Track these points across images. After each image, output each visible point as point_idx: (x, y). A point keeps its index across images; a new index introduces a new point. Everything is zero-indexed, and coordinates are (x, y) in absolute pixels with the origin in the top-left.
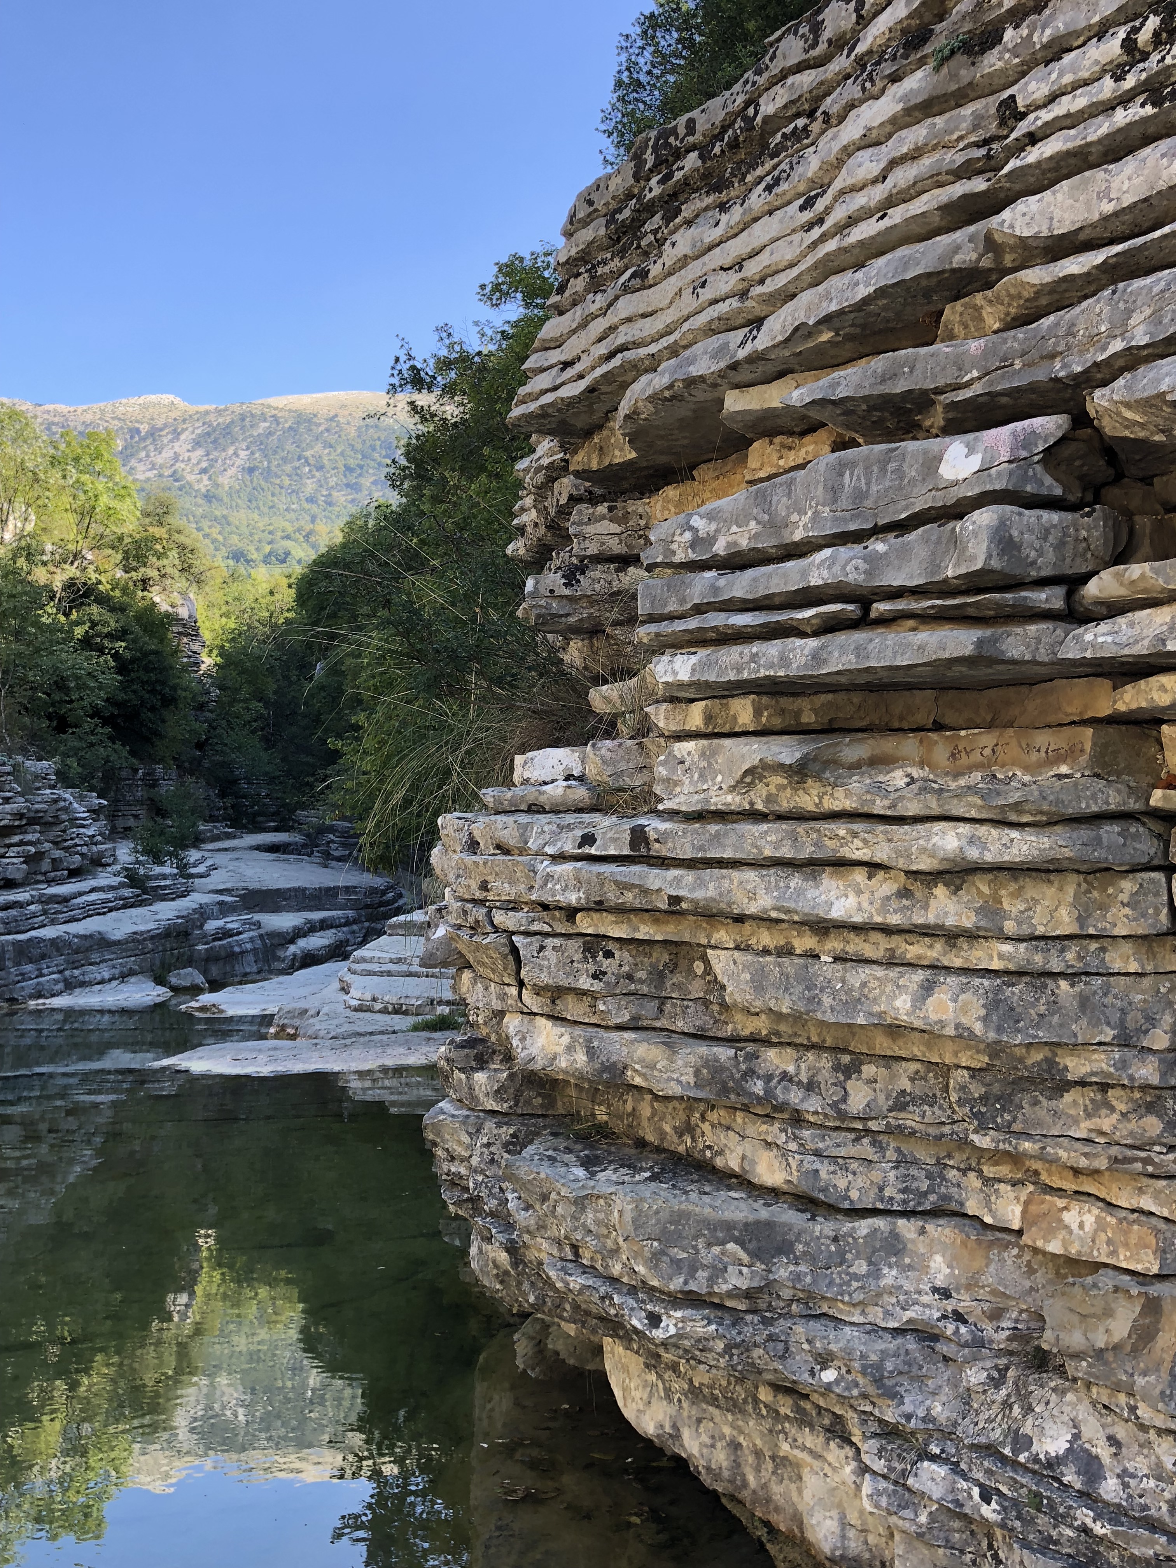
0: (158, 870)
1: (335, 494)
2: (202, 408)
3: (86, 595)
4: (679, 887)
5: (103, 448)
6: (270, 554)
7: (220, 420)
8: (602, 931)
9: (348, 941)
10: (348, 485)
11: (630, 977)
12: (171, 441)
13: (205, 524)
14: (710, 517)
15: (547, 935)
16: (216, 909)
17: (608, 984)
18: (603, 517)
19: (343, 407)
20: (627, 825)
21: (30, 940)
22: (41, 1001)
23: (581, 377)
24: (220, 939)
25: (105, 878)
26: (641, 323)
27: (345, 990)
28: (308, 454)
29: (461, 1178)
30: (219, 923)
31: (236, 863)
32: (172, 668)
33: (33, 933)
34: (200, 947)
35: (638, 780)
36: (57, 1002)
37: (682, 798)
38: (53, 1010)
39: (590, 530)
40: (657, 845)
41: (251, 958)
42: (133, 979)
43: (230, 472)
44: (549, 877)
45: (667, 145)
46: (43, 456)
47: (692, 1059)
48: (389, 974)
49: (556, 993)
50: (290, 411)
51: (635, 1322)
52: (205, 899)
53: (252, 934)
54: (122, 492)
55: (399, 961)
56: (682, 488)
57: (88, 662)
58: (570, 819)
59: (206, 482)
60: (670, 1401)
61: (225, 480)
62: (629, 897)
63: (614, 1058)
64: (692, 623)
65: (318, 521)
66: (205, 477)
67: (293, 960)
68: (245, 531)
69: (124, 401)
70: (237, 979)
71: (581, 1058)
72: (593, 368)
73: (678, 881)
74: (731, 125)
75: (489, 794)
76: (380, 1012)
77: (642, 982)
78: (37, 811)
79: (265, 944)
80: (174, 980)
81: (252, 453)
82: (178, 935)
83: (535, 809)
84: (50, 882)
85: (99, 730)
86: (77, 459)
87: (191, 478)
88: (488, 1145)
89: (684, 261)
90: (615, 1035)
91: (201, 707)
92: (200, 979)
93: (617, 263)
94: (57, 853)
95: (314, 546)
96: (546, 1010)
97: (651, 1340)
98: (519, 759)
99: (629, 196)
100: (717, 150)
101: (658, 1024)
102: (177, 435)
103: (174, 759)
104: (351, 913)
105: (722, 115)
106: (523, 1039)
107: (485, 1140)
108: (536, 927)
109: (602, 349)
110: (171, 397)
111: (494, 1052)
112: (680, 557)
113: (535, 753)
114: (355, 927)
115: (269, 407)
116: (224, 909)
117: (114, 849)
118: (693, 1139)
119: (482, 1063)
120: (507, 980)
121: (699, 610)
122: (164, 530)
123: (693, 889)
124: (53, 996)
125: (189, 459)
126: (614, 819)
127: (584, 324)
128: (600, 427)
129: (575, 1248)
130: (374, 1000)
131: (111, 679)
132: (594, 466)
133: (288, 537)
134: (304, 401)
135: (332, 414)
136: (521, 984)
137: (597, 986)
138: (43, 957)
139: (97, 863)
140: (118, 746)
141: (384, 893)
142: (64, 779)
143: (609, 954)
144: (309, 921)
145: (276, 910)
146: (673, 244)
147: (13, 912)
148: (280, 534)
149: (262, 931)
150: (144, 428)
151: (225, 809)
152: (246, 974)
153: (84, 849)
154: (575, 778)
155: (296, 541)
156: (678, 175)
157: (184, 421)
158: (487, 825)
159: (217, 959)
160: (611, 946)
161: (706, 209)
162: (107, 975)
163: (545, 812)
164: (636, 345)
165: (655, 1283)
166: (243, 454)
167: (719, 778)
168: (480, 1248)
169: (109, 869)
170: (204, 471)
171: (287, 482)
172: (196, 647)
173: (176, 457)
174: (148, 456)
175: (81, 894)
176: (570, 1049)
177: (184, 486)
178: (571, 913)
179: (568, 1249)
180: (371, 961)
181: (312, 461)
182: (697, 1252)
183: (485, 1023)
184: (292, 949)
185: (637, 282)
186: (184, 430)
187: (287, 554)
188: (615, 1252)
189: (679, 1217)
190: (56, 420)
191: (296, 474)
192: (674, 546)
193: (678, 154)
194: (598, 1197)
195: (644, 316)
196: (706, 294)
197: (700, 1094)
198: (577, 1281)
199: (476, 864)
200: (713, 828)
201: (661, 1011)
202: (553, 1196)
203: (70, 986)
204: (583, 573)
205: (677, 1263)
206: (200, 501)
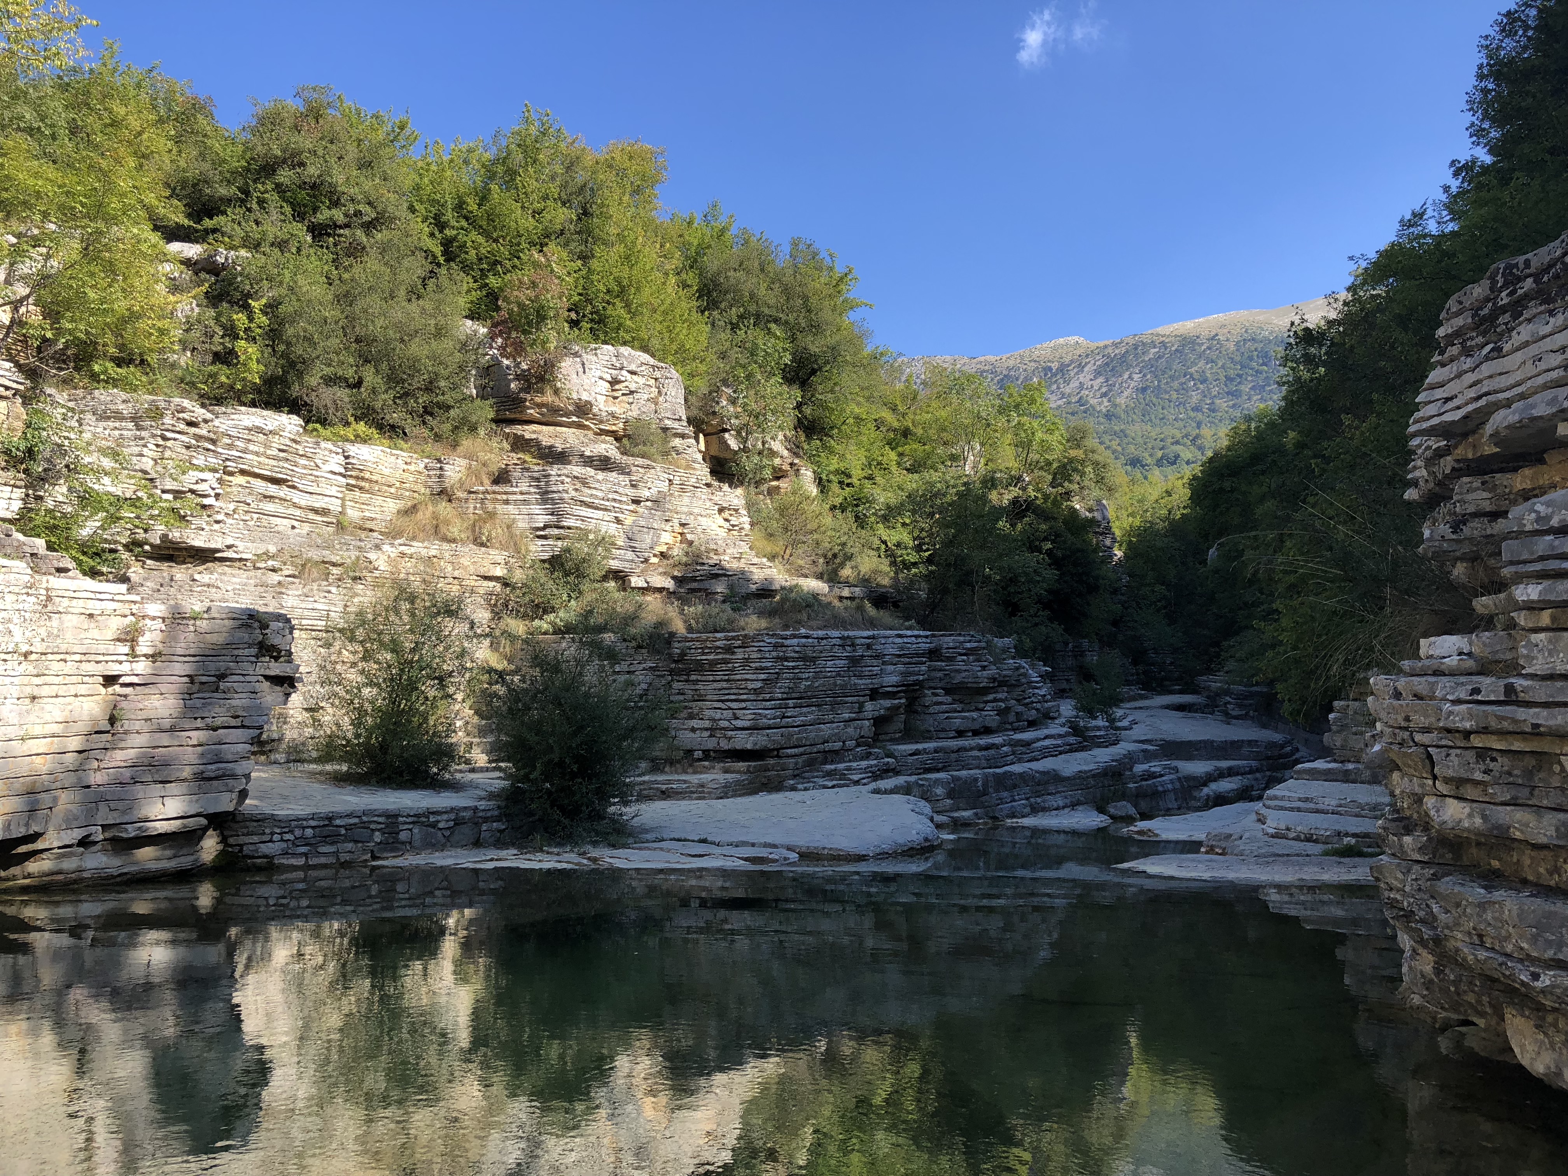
0: (1094, 723)
1: (1217, 401)
2: (1101, 344)
3: (1027, 509)
4: (1538, 718)
5: (1037, 394)
6: (1162, 458)
7: (1117, 352)
8: (1488, 745)
9: (1252, 786)
10: (1228, 393)
11: (1509, 773)
12: (1077, 374)
13: (1106, 438)
14: (1548, 504)
15: (1451, 747)
16: (1141, 755)
17: (1494, 777)
18: (1478, 489)
19: (1223, 326)
20: (1502, 683)
21: (1005, 773)
22: (1015, 820)
23: (1458, 408)
24: (1146, 780)
25: (1054, 729)
26: (1498, 379)
27: (1262, 820)
28: (1192, 370)
29: (1398, 901)
30: (1145, 767)
31: (1152, 719)
32: (1094, 562)
33: (1007, 768)
34: (1131, 785)
35: (1509, 656)
36: (1027, 822)
37: (1538, 667)
38: (1023, 827)
39: (1470, 497)
40: (1522, 694)
41: (1172, 796)
42: (1080, 808)
43: (1126, 394)
44: (1451, 713)
45: (1511, 273)
46: (993, 406)
47: (1554, 821)
48: (1299, 810)
49: (1459, 782)
50: (1176, 336)
51: (1522, 977)
52: (1132, 747)
53: (1172, 777)
54: (1052, 427)
55: (1307, 800)
56: (1534, 469)
57: (1032, 559)
58: (1463, 679)
59: (1106, 404)
60: (1554, 1050)
61: (1121, 401)
62: (1505, 724)
63: (1501, 822)
64: (1538, 566)
65: (1203, 426)
66: (1105, 400)
67: (1207, 800)
68: (1140, 440)
69: (1038, 346)
70: (1163, 813)
71: (1478, 821)
72: (1467, 404)
73: (1537, 715)
74: (1555, 265)
75: (1406, 664)
76: (1293, 839)
77: (1517, 776)
78: (1005, 676)
79: (1182, 786)
80: (1112, 811)
81: (1144, 376)
82: (1113, 775)
83: (1438, 673)
84: (1015, 730)
85: (1041, 613)
86: (1017, 406)
87: (1093, 401)
88: (1416, 880)
89: (1526, 344)
90: (1500, 808)
91: (1115, 591)
92: (1132, 811)
93: (1480, 340)
94: (1020, 708)
95: (1201, 448)
96: (1452, 793)
97: (1534, 988)
98: (1422, 641)
99: (1487, 300)
100: (1545, 279)
101: (1530, 802)
102: (1081, 367)
103: (1097, 634)
104: (1254, 763)
105: (1548, 259)
106: (1438, 811)
107: (1414, 877)
108: (1444, 742)
109: (1472, 393)
110: (1076, 338)
111: (1416, 825)
112: (1529, 527)
113: (1437, 638)
114: (1258, 775)
115: (1158, 335)
116: (1148, 756)
117: (1059, 706)
118: (1560, 876)
119: (1408, 831)
120: (1425, 775)
121: (1542, 558)
122: (1081, 451)
123: (1547, 720)
124: (1023, 817)
125: (1092, 386)
126: (1493, 679)
127: (1459, 375)
128: (1473, 432)
129: (1480, 936)
130: (1288, 829)
131: (1051, 574)
132: (1470, 456)
133: (1177, 443)
134: (1187, 326)
135: (1213, 334)
136: (1435, 778)
137: (1487, 778)
138: (1015, 786)
139: (1048, 716)
140: (1055, 625)
141: (1282, 747)
142: (1021, 652)
143: (1494, 760)
144: (1217, 769)
145: (1189, 758)
146: (1519, 333)
147: (992, 752)
148: (1170, 440)
149: (1180, 775)
150: (1055, 366)
151: (1138, 674)
152: (1169, 809)
153: (1039, 706)
154: (1465, 654)
155: (1184, 445)
156: (1520, 292)
157: (1087, 356)
158: (1407, 683)
159: (1145, 796)
160: (1495, 754)
161: (1541, 313)
162: (1061, 803)
163: (1445, 675)
164: (1496, 392)
165: (1535, 954)
166: (1136, 377)
167: (1561, 655)
168: (1410, 967)
169: (1057, 721)
170: (1104, 395)
171: (1175, 396)
172: (1108, 542)
173: (1081, 386)
174: (1058, 388)
175: (1039, 740)
176: (1470, 816)
177: (1088, 409)
178: (1467, 734)
179: (1475, 937)
180: (1282, 798)
181: (1196, 376)
182: (1563, 936)
183: (1409, 808)
184: (1206, 790)
185: (1495, 354)
186: (1086, 364)
187: (1177, 457)
188: (1508, 937)
189: (1550, 915)
190: (986, 368)
191: (1183, 388)
192: (1525, 522)
193: (1520, 279)
194: (1495, 903)
195: (1501, 374)
196: (1542, 366)
197: (1561, 843)
198: (1482, 954)
199: (1401, 706)
200: (1559, 684)
201: (1532, 794)
202: (1464, 902)
203: (1035, 810)
204: (1465, 524)
205: (1549, 943)
206: (1102, 420)
